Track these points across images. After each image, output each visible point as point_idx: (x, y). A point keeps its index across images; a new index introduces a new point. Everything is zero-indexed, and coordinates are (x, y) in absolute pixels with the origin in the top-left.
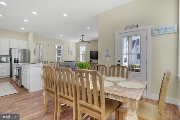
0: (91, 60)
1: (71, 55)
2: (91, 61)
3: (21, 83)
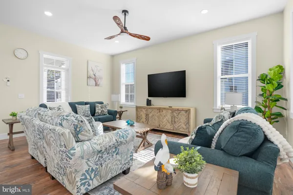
0: (150, 98)
1: (97, 85)
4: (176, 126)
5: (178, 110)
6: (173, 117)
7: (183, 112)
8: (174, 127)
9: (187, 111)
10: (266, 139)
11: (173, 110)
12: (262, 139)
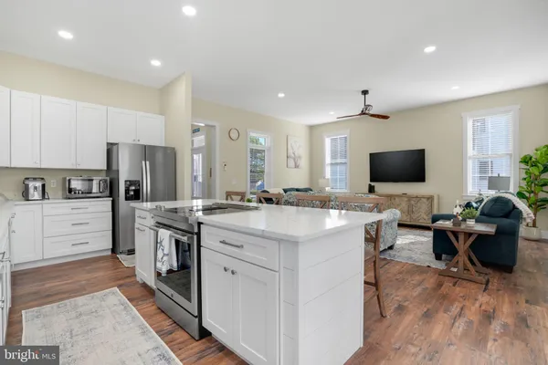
0: (373, 184)
1: (297, 166)
2: (371, 190)
3: (200, 316)
4: (415, 216)
5: (417, 197)
6: (410, 206)
7: (425, 200)
8: (411, 218)
9: (428, 199)
10: (514, 207)
11: (410, 198)
12: (511, 207)
